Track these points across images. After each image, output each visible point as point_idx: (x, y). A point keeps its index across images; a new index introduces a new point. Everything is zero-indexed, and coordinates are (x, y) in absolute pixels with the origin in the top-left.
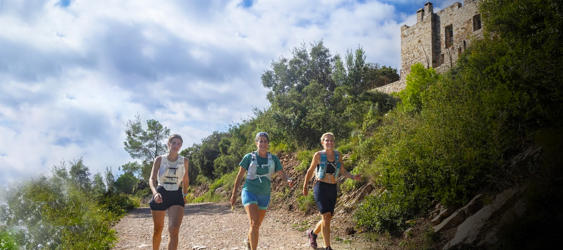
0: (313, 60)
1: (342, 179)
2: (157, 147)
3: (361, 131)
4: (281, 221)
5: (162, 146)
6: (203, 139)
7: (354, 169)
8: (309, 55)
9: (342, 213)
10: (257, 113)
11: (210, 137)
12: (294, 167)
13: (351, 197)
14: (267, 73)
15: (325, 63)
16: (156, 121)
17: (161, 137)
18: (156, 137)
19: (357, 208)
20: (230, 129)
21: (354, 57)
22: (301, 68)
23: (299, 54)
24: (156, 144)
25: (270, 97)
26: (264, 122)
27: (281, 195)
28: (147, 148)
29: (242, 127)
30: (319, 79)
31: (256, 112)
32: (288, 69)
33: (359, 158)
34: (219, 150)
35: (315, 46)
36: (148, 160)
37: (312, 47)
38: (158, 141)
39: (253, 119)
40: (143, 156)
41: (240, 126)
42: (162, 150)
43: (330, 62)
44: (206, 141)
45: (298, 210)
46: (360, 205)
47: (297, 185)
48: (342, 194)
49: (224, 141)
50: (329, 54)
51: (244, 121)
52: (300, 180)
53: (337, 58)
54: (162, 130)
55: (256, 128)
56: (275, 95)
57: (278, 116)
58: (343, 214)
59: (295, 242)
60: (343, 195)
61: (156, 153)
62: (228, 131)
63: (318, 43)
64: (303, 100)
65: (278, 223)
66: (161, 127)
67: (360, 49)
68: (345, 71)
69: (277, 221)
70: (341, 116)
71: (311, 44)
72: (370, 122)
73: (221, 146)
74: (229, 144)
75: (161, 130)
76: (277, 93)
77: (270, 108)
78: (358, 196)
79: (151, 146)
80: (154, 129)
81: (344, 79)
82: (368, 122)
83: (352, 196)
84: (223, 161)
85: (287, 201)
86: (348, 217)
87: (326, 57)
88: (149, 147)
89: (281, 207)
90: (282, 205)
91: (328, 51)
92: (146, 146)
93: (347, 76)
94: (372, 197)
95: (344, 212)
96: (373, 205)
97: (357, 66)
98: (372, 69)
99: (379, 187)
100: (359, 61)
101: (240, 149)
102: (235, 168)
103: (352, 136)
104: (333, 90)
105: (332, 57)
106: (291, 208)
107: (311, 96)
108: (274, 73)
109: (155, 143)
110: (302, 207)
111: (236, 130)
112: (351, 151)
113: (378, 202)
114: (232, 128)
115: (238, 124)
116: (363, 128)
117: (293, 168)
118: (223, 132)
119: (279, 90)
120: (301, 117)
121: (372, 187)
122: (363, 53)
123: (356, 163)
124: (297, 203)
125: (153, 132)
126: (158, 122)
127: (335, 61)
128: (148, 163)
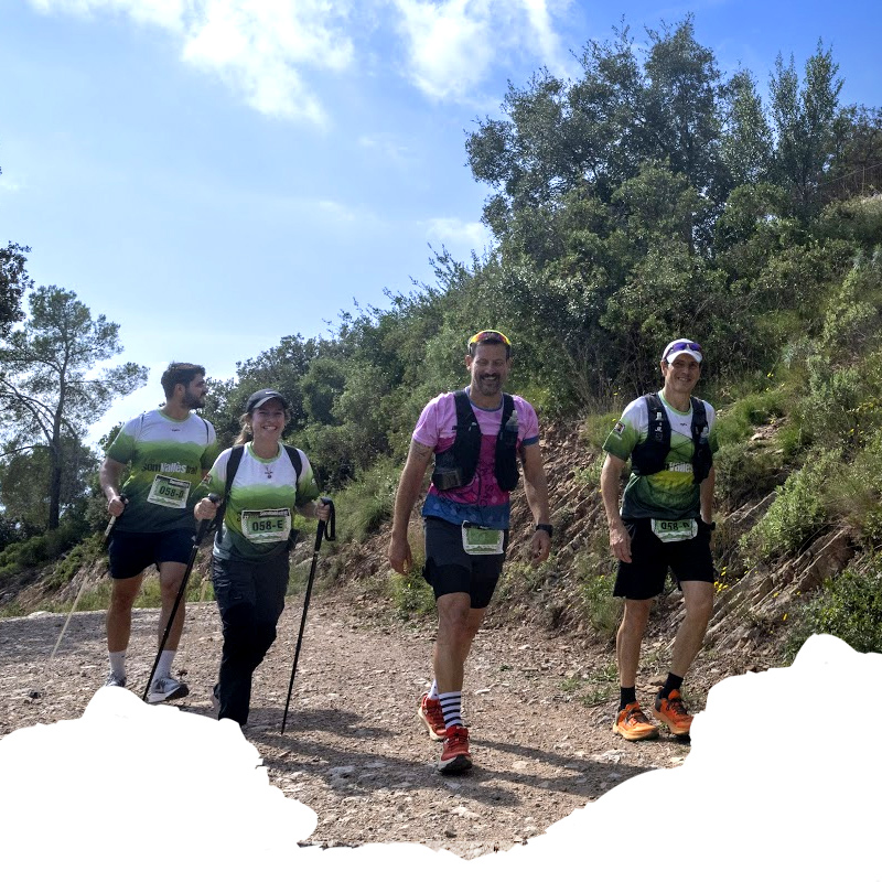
0: (655, 86)
1: (746, 514)
2: (65, 390)
3: (817, 345)
4: (520, 669)
5: (85, 386)
6: (244, 362)
7: (789, 480)
8: (643, 72)
9: (743, 639)
10: (447, 272)
11: (268, 358)
12: (575, 470)
13: (777, 581)
14: (487, 129)
15: (699, 101)
16: (67, 291)
17: (81, 352)
18: (62, 352)
19: (798, 622)
20: (345, 327)
21: (799, 83)
22: (611, 115)
23: (605, 66)
24: (62, 378)
25: (494, 214)
26: (471, 305)
27: (522, 572)
28: (25, 393)
29: (387, 321)
30: (676, 157)
31: (444, 269)
32: (564, 116)
33: (808, 441)
34: (300, 407)
35: (663, 41)
36: (25, 438)
37: (652, 44)
38: (68, 367)
39: (431, 292)
40: (9, 424)
41: (384, 319)
42: (83, 401)
43: (716, 98)
44: (252, 372)
45: (584, 628)
46: (809, 611)
47: (585, 535)
48: (746, 569)
49: (320, 371)
50: (711, 70)
51: (398, 301)
52: (593, 520)
53: (741, 84)
54: (89, 327)
55: (440, 328)
56: (515, 208)
57: (521, 286)
58: (745, 640)
59: (568, 744)
60: (748, 574)
61: (59, 412)
62: (337, 337)
63: (675, 28)
64: (614, 230)
65: (508, 673)
66: (84, 313)
67: (824, 54)
68: (766, 131)
69: (504, 668)
70: (747, 289)
71: (650, 32)
72: (851, 313)
73: (309, 389)
74: (339, 384)
75: (85, 325)
76: (519, 205)
77: (494, 256)
78: (802, 577)
79: (39, 385)
80: (56, 324)
81: (764, 160)
82: (844, 311)
83: (781, 575)
84: (312, 446)
85: (546, 595)
86: (765, 653)
87: (701, 78)
88: (34, 390)
89: (524, 617)
90: (526, 609)
91: (712, 59)
92: (22, 387)
93: (776, 147)
94: (850, 578)
95: (751, 637)
96: (852, 610)
97: (813, 116)
98: (865, 128)
99: (875, 545)
100: (819, 98)
101: (378, 404)
102: (358, 471)
103: (787, 360)
104: (723, 197)
105: (724, 81)
106: (558, 621)
107: (642, 218)
108: (514, 131)
109: (57, 373)
110: (597, 617)
111: (367, 330)
112: (780, 415)
113: (872, 598)
114: (351, 326)
115: (376, 311)
116: (826, 333)
117: (573, 475)
118: (318, 340)
119: (527, 192)
120: (604, 293)
121: (850, 544)
122: (832, 69)
123: (800, 458)
124: (581, 600)
125: (50, 333)
126: (75, 295)
127: (732, 93)
128: (26, 450)
